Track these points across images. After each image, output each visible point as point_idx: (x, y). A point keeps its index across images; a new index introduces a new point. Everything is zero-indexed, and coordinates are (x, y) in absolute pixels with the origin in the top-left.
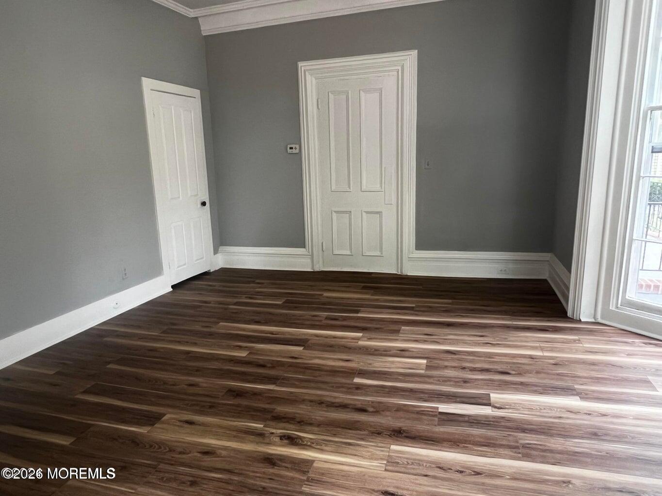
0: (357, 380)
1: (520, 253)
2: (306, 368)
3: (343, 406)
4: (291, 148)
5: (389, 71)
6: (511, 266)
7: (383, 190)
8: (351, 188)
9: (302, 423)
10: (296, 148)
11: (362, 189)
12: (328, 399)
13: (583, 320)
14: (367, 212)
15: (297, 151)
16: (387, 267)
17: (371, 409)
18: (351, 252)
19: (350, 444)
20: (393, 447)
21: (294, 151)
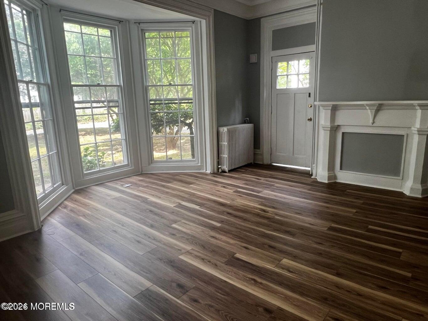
0: (218, 225)
2: (242, 238)
3: (236, 216)
9: (258, 215)
12: (240, 220)
17: (225, 213)
19: (243, 206)
20: (229, 203)
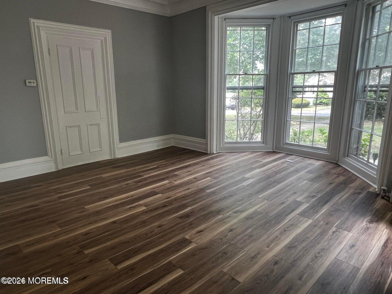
1: (163, 136)
4: (29, 82)
5: (97, 39)
6: (161, 143)
7: (99, 110)
8: (79, 110)
10: (34, 83)
11: (86, 110)
13: (215, 153)
14: (90, 125)
15: (35, 85)
16: (106, 157)
18: (82, 152)
21: (32, 85)
